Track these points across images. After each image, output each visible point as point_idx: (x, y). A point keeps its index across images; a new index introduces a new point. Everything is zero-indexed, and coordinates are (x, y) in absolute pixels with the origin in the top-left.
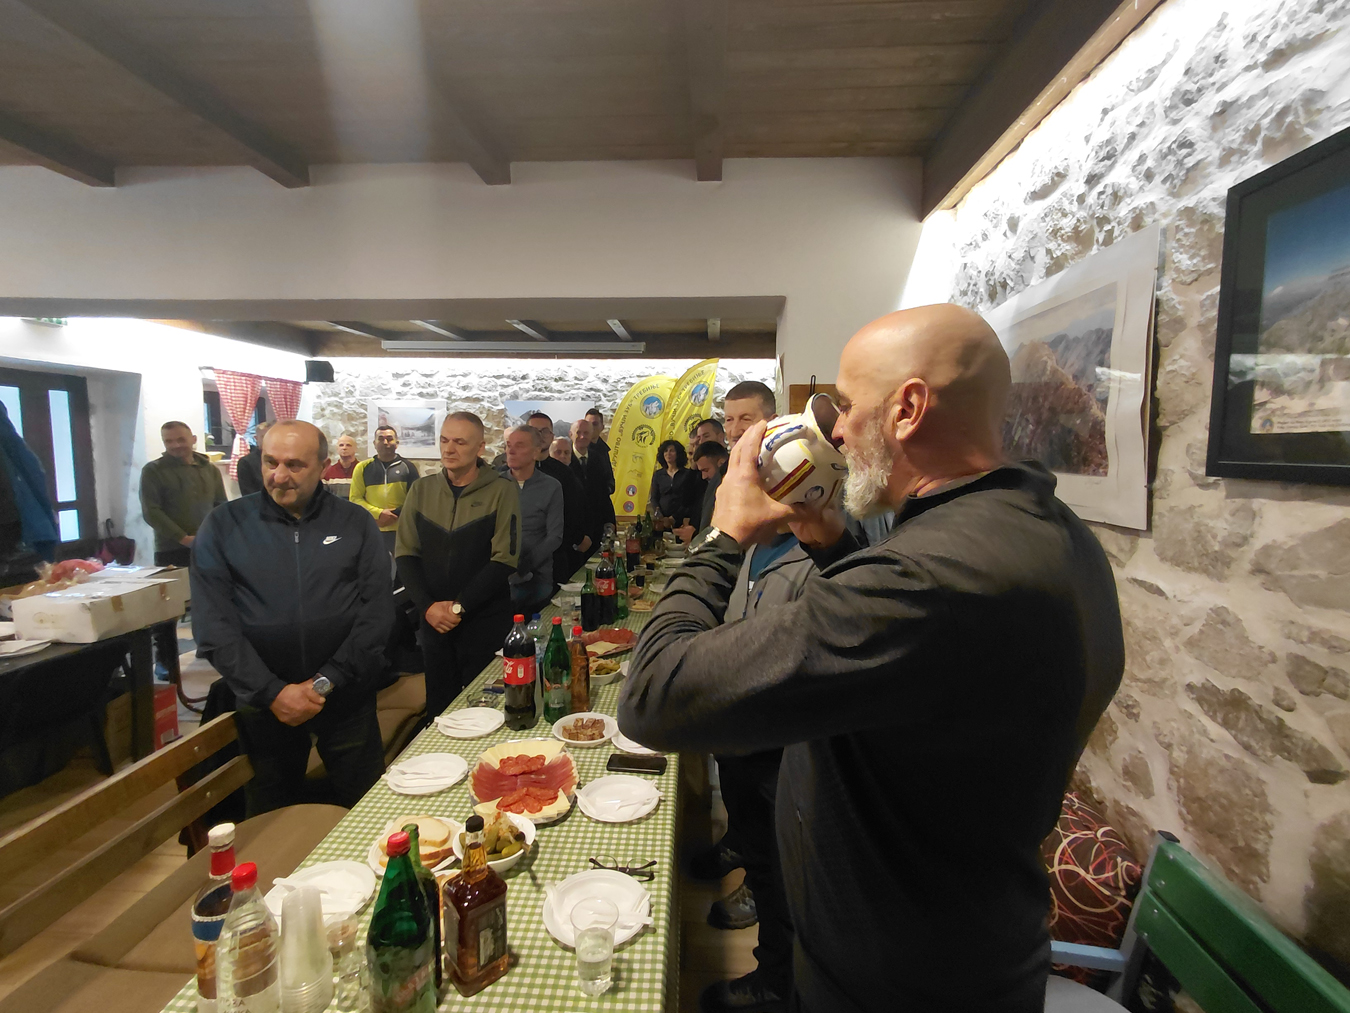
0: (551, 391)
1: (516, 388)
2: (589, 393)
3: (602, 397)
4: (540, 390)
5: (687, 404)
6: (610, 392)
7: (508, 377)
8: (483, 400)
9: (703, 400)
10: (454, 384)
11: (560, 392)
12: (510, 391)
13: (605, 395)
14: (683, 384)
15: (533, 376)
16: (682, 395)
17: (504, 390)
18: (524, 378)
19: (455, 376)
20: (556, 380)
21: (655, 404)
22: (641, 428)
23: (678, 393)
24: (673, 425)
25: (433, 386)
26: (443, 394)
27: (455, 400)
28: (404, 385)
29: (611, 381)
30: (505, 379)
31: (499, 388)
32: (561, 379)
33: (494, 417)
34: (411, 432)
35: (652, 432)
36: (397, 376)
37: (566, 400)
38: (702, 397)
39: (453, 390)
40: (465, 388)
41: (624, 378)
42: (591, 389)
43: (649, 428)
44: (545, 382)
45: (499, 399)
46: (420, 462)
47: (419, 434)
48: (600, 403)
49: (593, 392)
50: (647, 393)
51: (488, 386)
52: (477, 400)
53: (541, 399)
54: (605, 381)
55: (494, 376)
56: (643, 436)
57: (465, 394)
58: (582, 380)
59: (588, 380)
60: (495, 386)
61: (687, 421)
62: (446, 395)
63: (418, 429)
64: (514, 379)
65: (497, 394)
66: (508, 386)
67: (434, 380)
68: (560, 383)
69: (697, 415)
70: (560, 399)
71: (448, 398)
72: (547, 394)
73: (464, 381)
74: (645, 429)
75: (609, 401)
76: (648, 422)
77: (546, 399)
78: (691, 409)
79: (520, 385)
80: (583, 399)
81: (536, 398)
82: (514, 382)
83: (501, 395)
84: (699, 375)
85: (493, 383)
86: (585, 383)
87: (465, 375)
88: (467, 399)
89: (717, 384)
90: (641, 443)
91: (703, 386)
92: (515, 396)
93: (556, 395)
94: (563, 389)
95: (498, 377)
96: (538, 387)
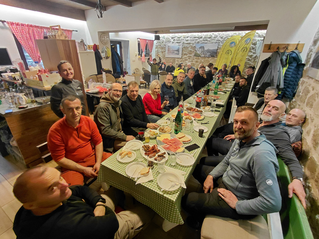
0: (207, 41)
1: (199, 40)
2: (217, 41)
3: (220, 43)
4: (205, 41)
5: (243, 44)
6: (223, 41)
7: (197, 38)
12: (197, 41)
14: (244, 38)
15: (203, 37)
16: (242, 42)
18: (201, 38)
19: (185, 38)
21: (233, 44)
22: (228, 51)
24: (238, 50)
25: (180, 40)
26: (182, 42)
27: (184, 44)
28: (174, 40)
31: (195, 40)
33: (193, 48)
34: (174, 51)
35: (231, 52)
36: (172, 38)
37: (211, 43)
38: (248, 42)
39: (184, 41)
40: (187, 41)
41: (227, 37)
42: (218, 40)
43: (231, 50)
44: (206, 39)
46: (176, 58)
47: (176, 52)
49: (218, 41)
50: (232, 41)
51: (192, 40)
52: (190, 44)
54: (222, 38)
56: (229, 53)
57: (187, 42)
58: (216, 38)
64: (199, 38)
67: (181, 39)
68: (210, 39)
69: (246, 47)
70: (209, 43)
71: (183, 43)
72: (206, 42)
73: (187, 39)
74: (229, 51)
75: (222, 43)
76: (231, 49)
77: (206, 43)
78: (244, 46)
80: (215, 43)
81: (203, 43)
83: (195, 42)
84: (249, 35)
87: (187, 37)
88: (187, 43)
90: (227, 55)
91: (249, 39)
94: (210, 40)
95: (195, 38)
96: (204, 40)
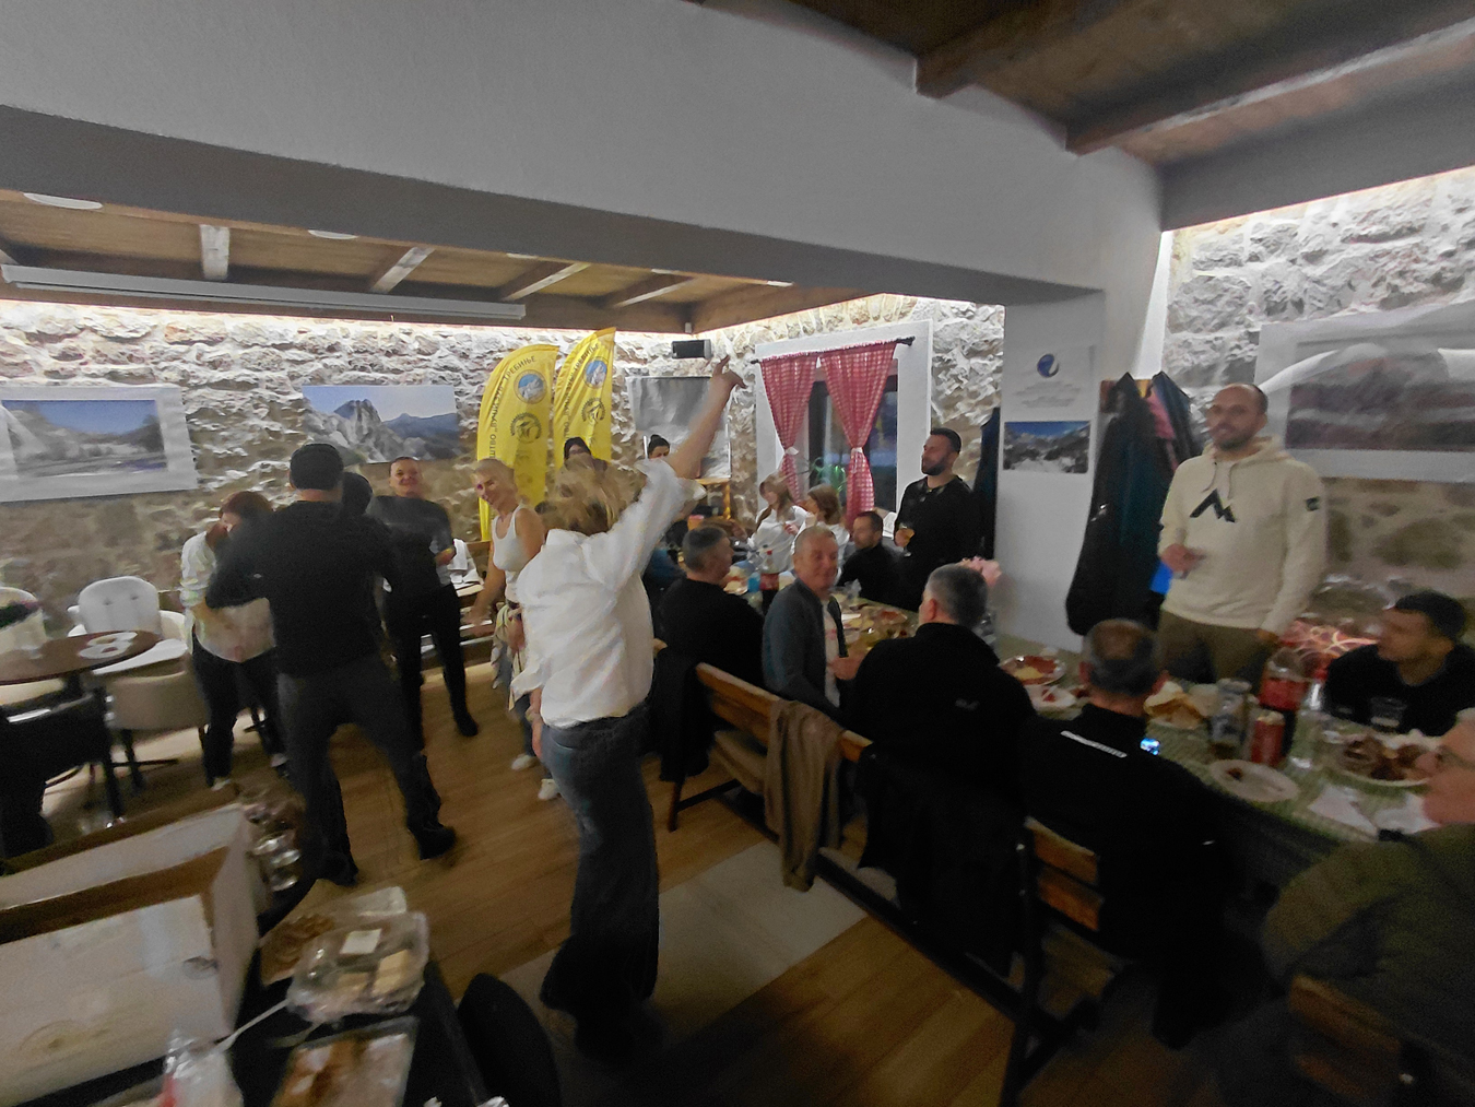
0: (381, 370)
1: (318, 365)
2: (442, 374)
3: (463, 379)
4: (363, 369)
6: (472, 371)
7: (302, 347)
8: (256, 386)
9: (600, 381)
10: (192, 356)
11: (397, 371)
12: (310, 369)
13: (466, 377)
14: (575, 362)
15: (348, 344)
17: (297, 369)
18: (331, 349)
19: (190, 343)
20: (388, 354)
22: (521, 418)
25: (142, 360)
26: (165, 374)
27: (197, 387)
28: (64, 356)
29: (473, 356)
30: (295, 351)
31: (286, 365)
32: (395, 352)
33: (286, 413)
35: (537, 423)
36: (39, 338)
37: (409, 383)
38: (599, 377)
39: (185, 367)
40: (214, 365)
41: (491, 352)
42: (446, 368)
43: (533, 416)
44: (369, 357)
45: (289, 382)
47: (125, 450)
49: (448, 372)
51: (264, 361)
52: (245, 386)
53: (366, 382)
54: (464, 356)
55: (274, 346)
56: (525, 428)
57: (219, 375)
58: (429, 354)
59: (438, 353)
61: (584, 408)
62: (175, 376)
63: (122, 440)
64: (314, 351)
65: (283, 375)
66: (303, 362)
67: (145, 349)
68: (395, 358)
69: (595, 400)
70: (398, 383)
71: (182, 383)
73: (214, 353)
74: (527, 419)
75: (474, 384)
77: (375, 382)
78: (587, 392)
79: (326, 361)
80: (434, 382)
81: (357, 381)
82: (313, 356)
83: (293, 377)
84: (593, 349)
85: (274, 358)
86: (434, 358)
87: (211, 342)
88: (223, 384)
90: (524, 438)
91: (599, 364)
92: (318, 379)
93: (391, 376)
94: (399, 367)
95: (283, 347)
96: (360, 364)
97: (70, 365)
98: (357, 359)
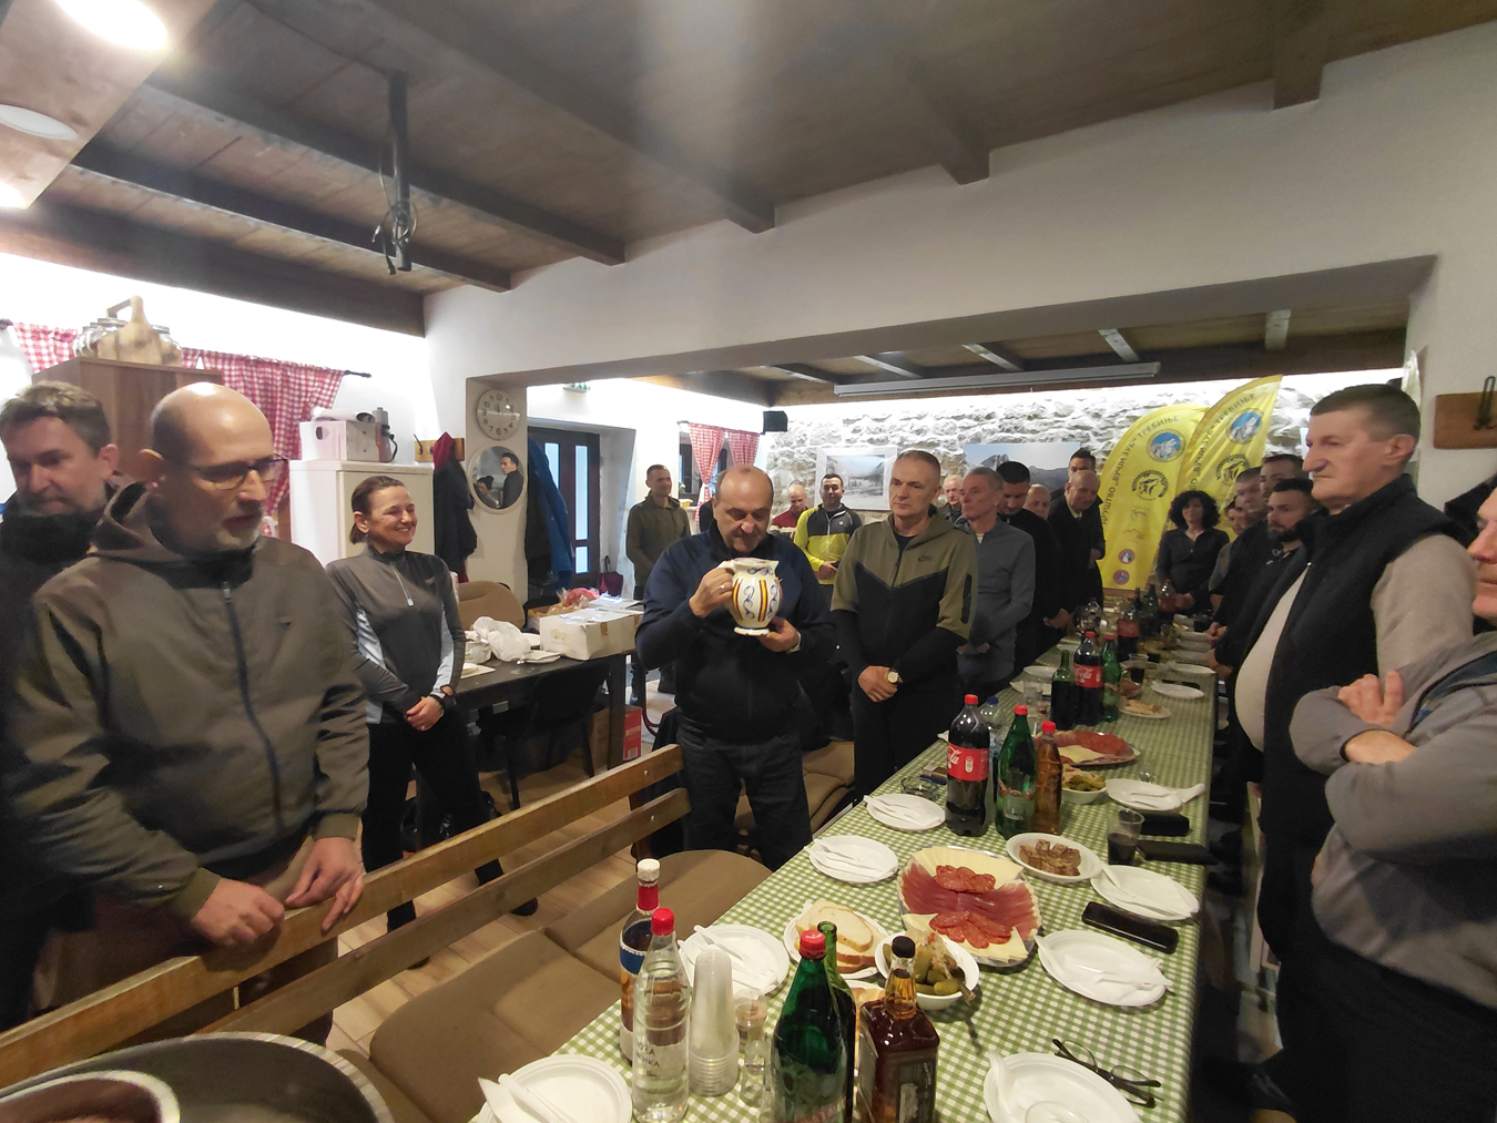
0: (1022, 431)
1: (979, 429)
2: (1072, 432)
3: (1092, 437)
4: (1008, 431)
5: (1222, 442)
6: (1102, 429)
7: (970, 417)
8: (938, 445)
9: (1251, 435)
10: (907, 428)
11: (1034, 432)
12: (971, 433)
13: (1096, 434)
14: (1218, 414)
15: (1000, 414)
16: (1215, 430)
17: (964, 433)
18: (989, 417)
19: (909, 419)
20: (1030, 418)
21: (1170, 444)
22: (1146, 474)
23: (1208, 427)
24: (1198, 470)
25: (885, 431)
26: (894, 439)
28: (855, 431)
29: (1105, 415)
30: (966, 420)
31: (958, 430)
32: (1036, 416)
33: (950, 464)
34: (858, 481)
35: (1164, 481)
36: (847, 422)
37: (1042, 441)
38: (1249, 430)
39: (904, 435)
40: (918, 432)
41: (1125, 411)
42: (1077, 427)
43: (1157, 473)
44: (1015, 421)
45: (958, 443)
46: (866, 514)
47: (866, 484)
48: (1088, 444)
49: (1079, 431)
50: (1158, 429)
51: (946, 429)
53: (1009, 441)
54: (1097, 416)
55: (953, 417)
56: (1150, 485)
57: (919, 438)
58: (1065, 416)
59: (1073, 415)
60: (954, 428)
61: (1221, 465)
62: (898, 441)
63: (866, 478)
64: (977, 419)
65: (955, 437)
66: (969, 428)
67: (886, 425)
68: (1035, 421)
69: (1237, 456)
70: (1033, 441)
71: (900, 444)
72: (1018, 435)
73: (918, 424)
74: (1152, 477)
75: (1101, 441)
76: (1158, 466)
77: (1015, 441)
78: (1229, 448)
79: (984, 426)
80: (1064, 440)
81: (1003, 440)
82: (976, 423)
83: (960, 438)
84: (1246, 400)
85: (951, 425)
86: (1068, 421)
87: (920, 418)
89: (1277, 412)
90: (1145, 495)
91: (1252, 415)
92: (977, 439)
93: (1029, 436)
94: (1038, 428)
95: (957, 418)
96: (1007, 427)
97: (856, 436)
98: (1006, 424)
